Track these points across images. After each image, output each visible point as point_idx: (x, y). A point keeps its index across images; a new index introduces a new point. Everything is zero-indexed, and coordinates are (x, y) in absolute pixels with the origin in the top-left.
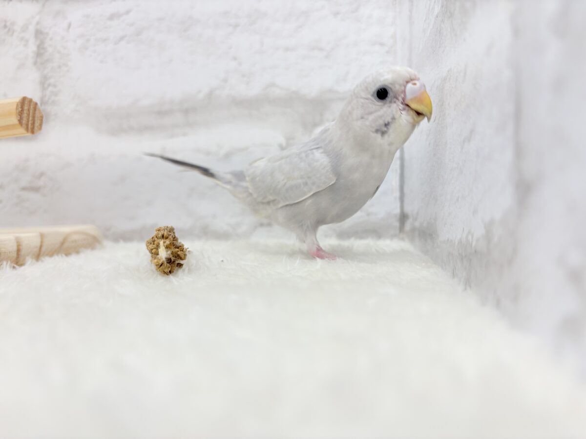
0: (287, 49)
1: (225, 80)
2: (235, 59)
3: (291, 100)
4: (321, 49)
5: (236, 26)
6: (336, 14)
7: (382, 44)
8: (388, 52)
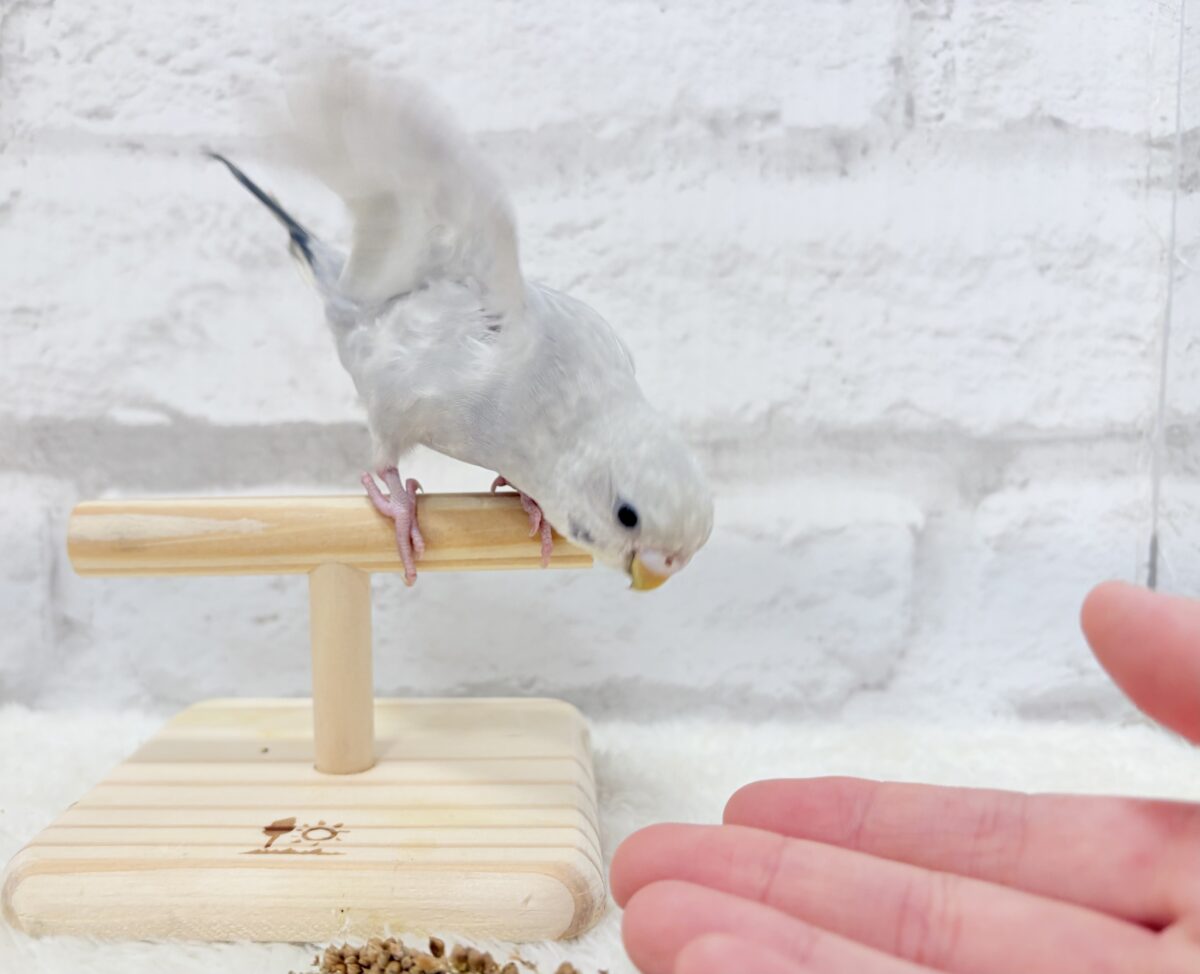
0: (938, 334)
1: (806, 388)
2: (829, 343)
3: (940, 438)
4: (1007, 339)
5: (835, 275)
6: (1043, 269)
7: (1133, 338)
8: (1144, 354)
